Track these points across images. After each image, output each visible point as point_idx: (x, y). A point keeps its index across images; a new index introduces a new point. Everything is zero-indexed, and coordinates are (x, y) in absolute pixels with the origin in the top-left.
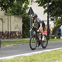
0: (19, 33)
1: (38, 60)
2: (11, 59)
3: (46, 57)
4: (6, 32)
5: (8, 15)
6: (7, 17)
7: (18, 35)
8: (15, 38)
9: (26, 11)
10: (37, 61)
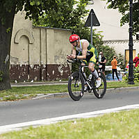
0: (64, 68)
1: (113, 127)
2: (52, 125)
3: (130, 121)
4: (35, 66)
5: (40, 28)
6: (37, 32)
7: (62, 72)
8: (55, 80)
9: (81, 19)
10: (112, 129)
